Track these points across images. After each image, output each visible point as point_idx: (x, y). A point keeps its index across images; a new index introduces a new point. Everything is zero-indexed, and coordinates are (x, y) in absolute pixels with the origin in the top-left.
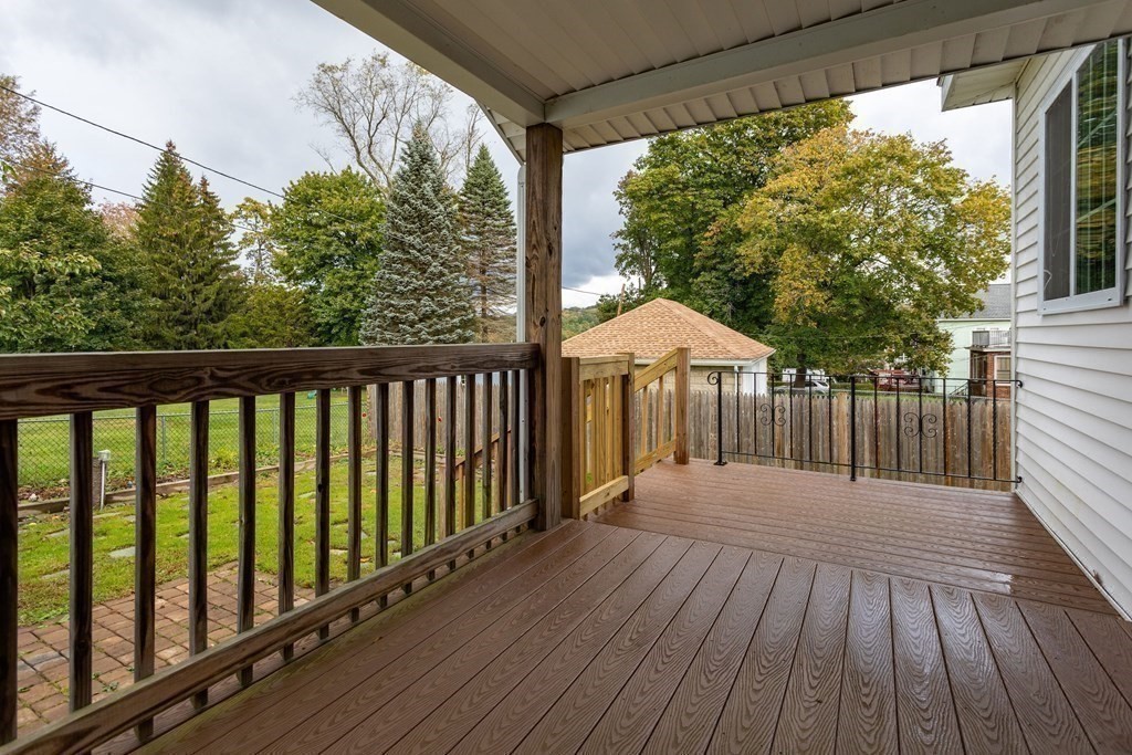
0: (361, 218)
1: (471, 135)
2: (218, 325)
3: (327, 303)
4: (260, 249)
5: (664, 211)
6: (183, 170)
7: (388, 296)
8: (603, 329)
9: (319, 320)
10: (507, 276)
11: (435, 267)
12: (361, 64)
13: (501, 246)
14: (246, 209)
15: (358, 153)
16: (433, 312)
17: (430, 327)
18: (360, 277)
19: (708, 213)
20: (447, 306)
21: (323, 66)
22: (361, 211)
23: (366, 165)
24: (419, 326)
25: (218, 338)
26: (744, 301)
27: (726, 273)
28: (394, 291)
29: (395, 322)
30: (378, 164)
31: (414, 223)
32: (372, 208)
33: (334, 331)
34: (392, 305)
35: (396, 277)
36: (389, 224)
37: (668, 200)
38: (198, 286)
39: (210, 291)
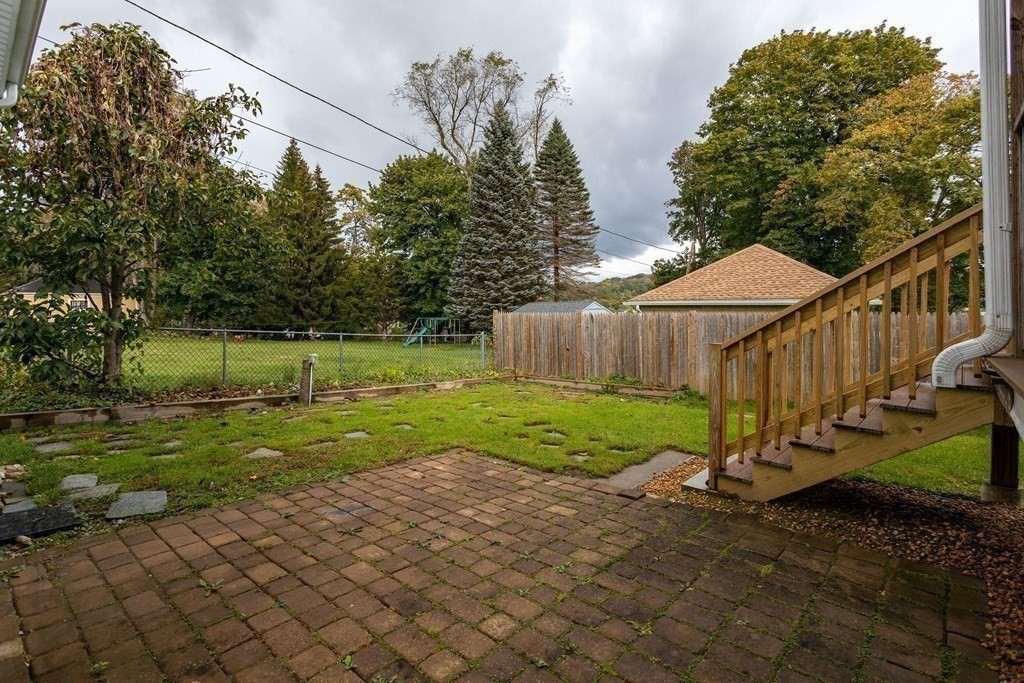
0: (445, 192)
1: (539, 115)
2: (327, 287)
3: (417, 267)
4: (356, 227)
5: (730, 172)
6: (302, 162)
7: (474, 257)
8: (702, 274)
9: (410, 282)
10: (579, 238)
11: (516, 230)
12: (448, 59)
13: (573, 210)
14: (346, 193)
15: (443, 136)
16: (515, 269)
17: (511, 284)
18: (443, 245)
19: (778, 172)
20: (526, 264)
21: (416, 64)
22: (446, 186)
23: (449, 147)
24: (502, 282)
25: (327, 298)
26: (821, 257)
27: (799, 229)
28: (480, 253)
29: (481, 279)
30: (460, 145)
31: (497, 192)
32: (454, 184)
33: (422, 290)
34: (478, 264)
35: (482, 239)
36: (475, 193)
37: (735, 162)
38: (313, 255)
39: (321, 259)
